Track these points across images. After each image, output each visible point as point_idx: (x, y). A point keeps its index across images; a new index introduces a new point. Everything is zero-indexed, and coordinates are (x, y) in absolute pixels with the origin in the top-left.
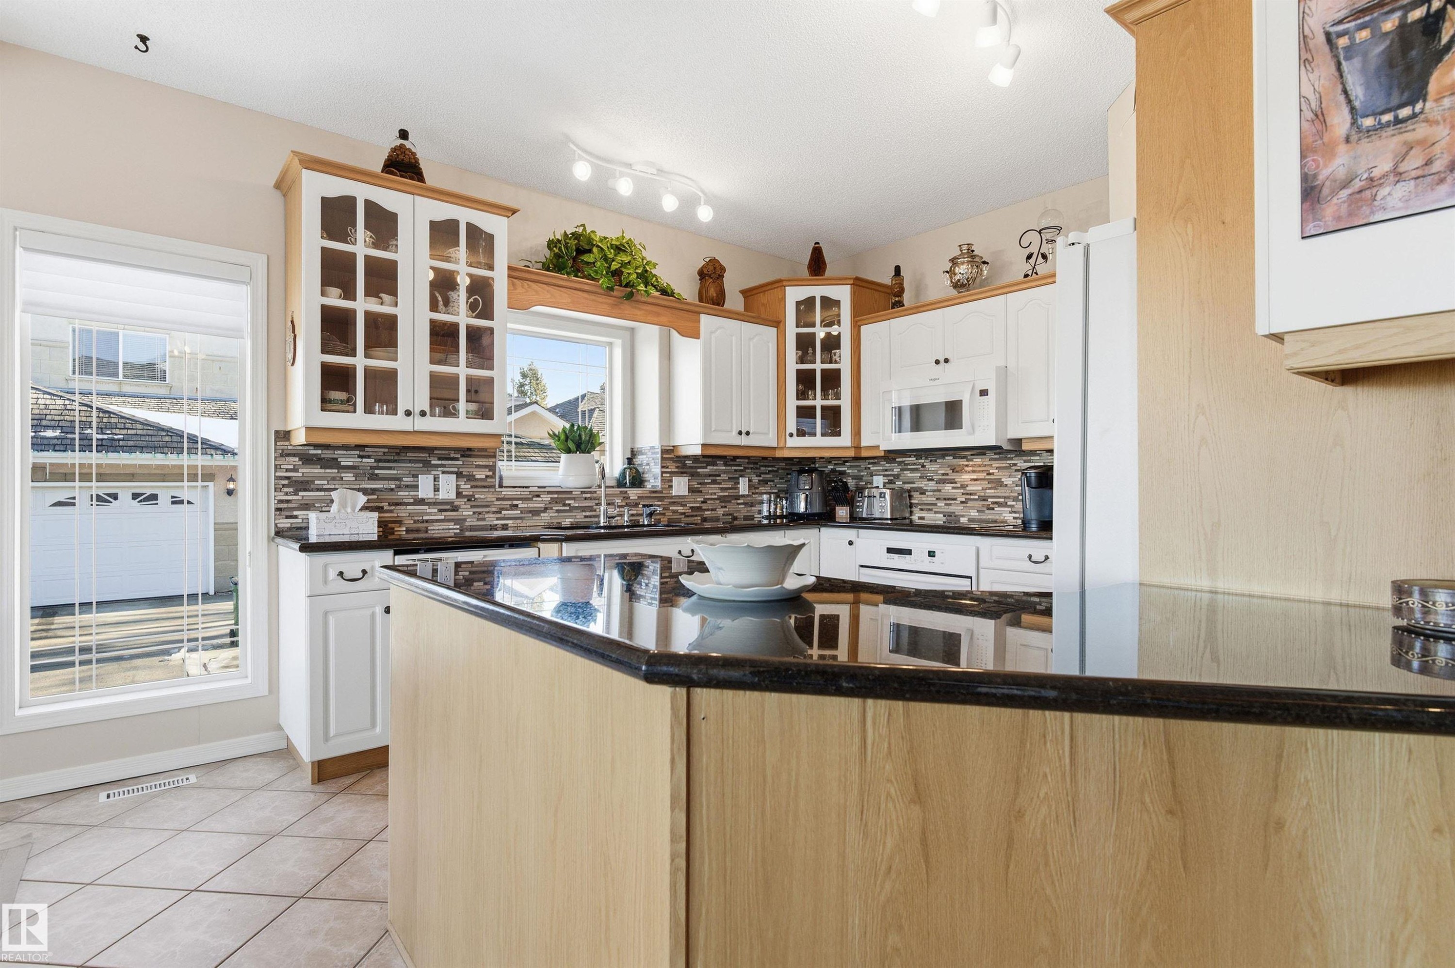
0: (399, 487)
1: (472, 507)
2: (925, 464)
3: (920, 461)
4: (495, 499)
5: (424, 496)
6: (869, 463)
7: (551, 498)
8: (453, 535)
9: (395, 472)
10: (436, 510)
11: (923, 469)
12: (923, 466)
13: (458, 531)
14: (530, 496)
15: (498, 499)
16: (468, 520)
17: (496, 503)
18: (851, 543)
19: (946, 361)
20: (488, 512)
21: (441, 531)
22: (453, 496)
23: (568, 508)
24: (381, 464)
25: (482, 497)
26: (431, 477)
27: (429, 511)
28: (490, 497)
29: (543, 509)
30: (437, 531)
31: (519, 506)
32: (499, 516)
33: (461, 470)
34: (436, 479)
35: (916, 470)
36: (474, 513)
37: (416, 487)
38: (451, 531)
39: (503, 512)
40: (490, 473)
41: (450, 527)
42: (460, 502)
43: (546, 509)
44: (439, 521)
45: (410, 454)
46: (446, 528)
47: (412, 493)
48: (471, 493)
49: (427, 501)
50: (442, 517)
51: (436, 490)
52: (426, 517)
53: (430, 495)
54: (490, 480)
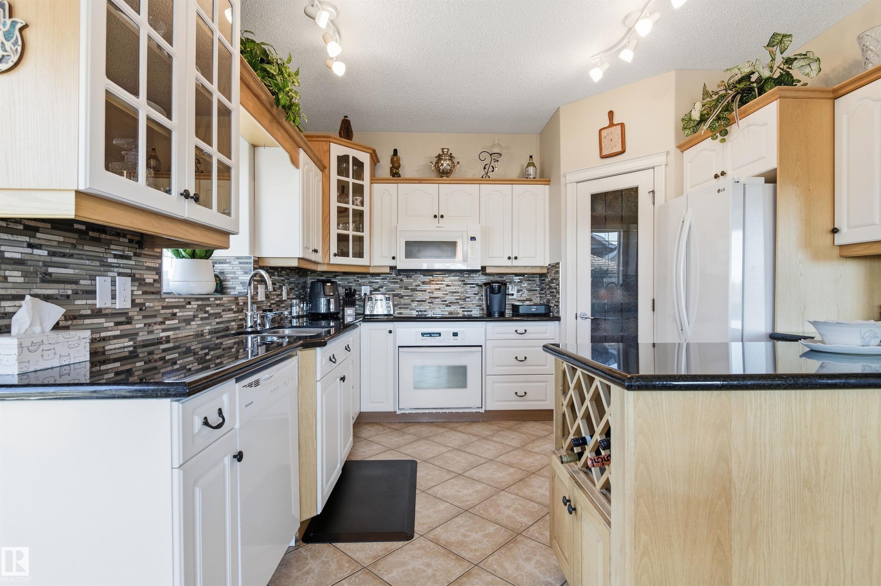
0: (76, 292)
1: (145, 317)
2: (403, 279)
3: (399, 277)
4: (160, 308)
5: (103, 306)
6: (358, 277)
7: (198, 305)
8: (127, 354)
9: (70, 271)
10: (112, 324)
11: (401, 282)
12: (401, 280)
13: (131, 349)
14: (184, 304)
15: (164, 308)
16: (141, 334)
17: (163, 311)
18: (390, 332)
19: (442, 216)
20: (155, 323)
21: (118, 351)
22: (128, 305)
23: (207, 315)
24: (55, 259)
25: (151, 305)
26: (109, 279)
27: (106, 325)
28: (157, 305)
29: (192, 317)
30: (114, 352)
31: (178, 314)
32: (163, 327)
33: (133, 271)
34: (113, 283)
35: (397, 282)
36: (145, 325)
37: (91, 293)
38: (126, 350)
39: (167, 322)
40: (157, 277)
41: (126, 344)
42: (134, 313)
43: (195, 316)
44: (115, 337)
45: (86, 248)
46: (122, 345)
47: (90, 302)
48: (142, 301)
49: (104, 312)
50: (118, 333)
51: (114, 297)
52: (103, 334)
53: (109, 305)
54: (156, 285)
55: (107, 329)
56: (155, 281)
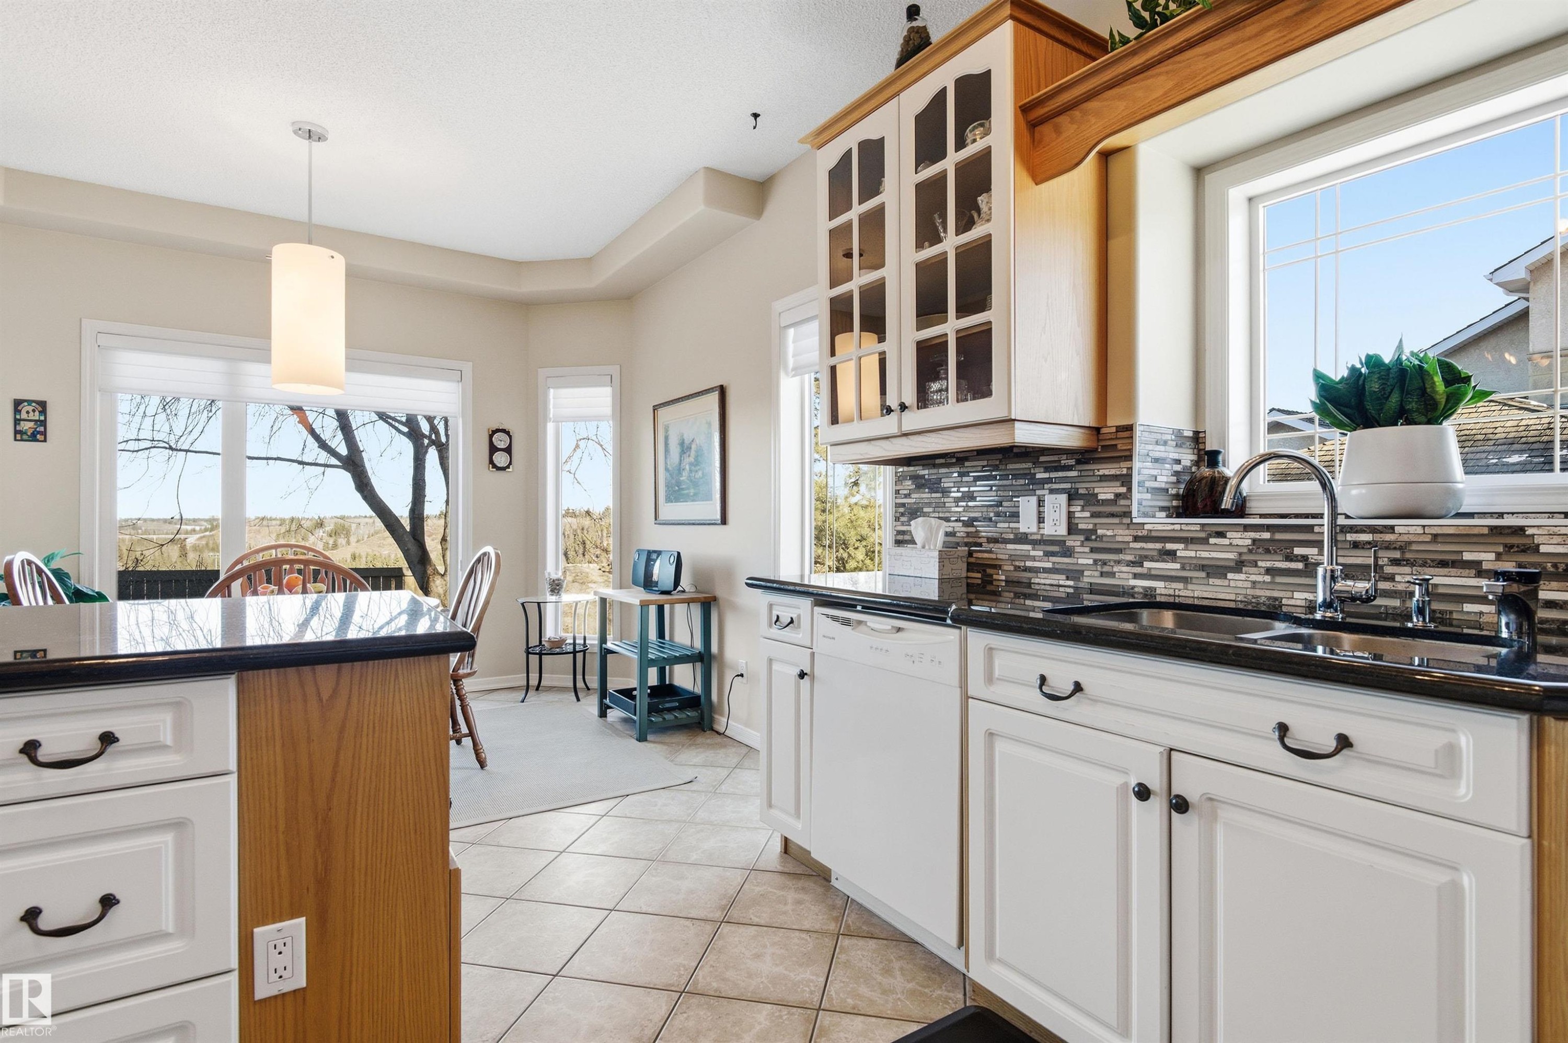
1: (1093, 550)
4: (1130, 539)
5: (1027, 531)
8: (1063, 595)
10: (1041, 553)
15: (1136, 539)
16: (1086, 573)
17: (1132, 545)
20: (1119, 562)
21: (1048, 588)
22: (1062, 530)
25: (1109, 533)
26: (1034, 500)
27: (1033, 553)
28: (1123, 535)
29: (1233, 563)
30: (1043, 587)
31: (1179, 554)
32: (1138, 570)
33: (1076, 486)
34: (1041, 503)
36: (1096, 562)
37: (1016, 516)
38: (1061, 589)
39: (1147, 564)
40: (1123, 490)
41: (1061, 582)
42: (1074, 542)
43: (1240, 563)
44: (1046, 570)
45: (1010, 466)
46: (1055, 582)
47: (1012, 525)
48: (1091, 527)
49: (1030, 538)
50: (1049, 565)
51: (1041, 520)
52: (1029, 564)
53: (1034, 529)
54: (1122, 502)
55: (1034, 559)
56: (1118, 496)
